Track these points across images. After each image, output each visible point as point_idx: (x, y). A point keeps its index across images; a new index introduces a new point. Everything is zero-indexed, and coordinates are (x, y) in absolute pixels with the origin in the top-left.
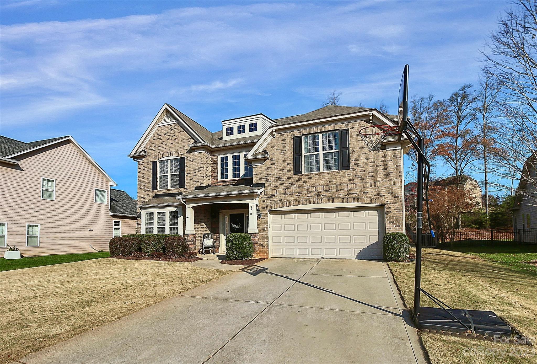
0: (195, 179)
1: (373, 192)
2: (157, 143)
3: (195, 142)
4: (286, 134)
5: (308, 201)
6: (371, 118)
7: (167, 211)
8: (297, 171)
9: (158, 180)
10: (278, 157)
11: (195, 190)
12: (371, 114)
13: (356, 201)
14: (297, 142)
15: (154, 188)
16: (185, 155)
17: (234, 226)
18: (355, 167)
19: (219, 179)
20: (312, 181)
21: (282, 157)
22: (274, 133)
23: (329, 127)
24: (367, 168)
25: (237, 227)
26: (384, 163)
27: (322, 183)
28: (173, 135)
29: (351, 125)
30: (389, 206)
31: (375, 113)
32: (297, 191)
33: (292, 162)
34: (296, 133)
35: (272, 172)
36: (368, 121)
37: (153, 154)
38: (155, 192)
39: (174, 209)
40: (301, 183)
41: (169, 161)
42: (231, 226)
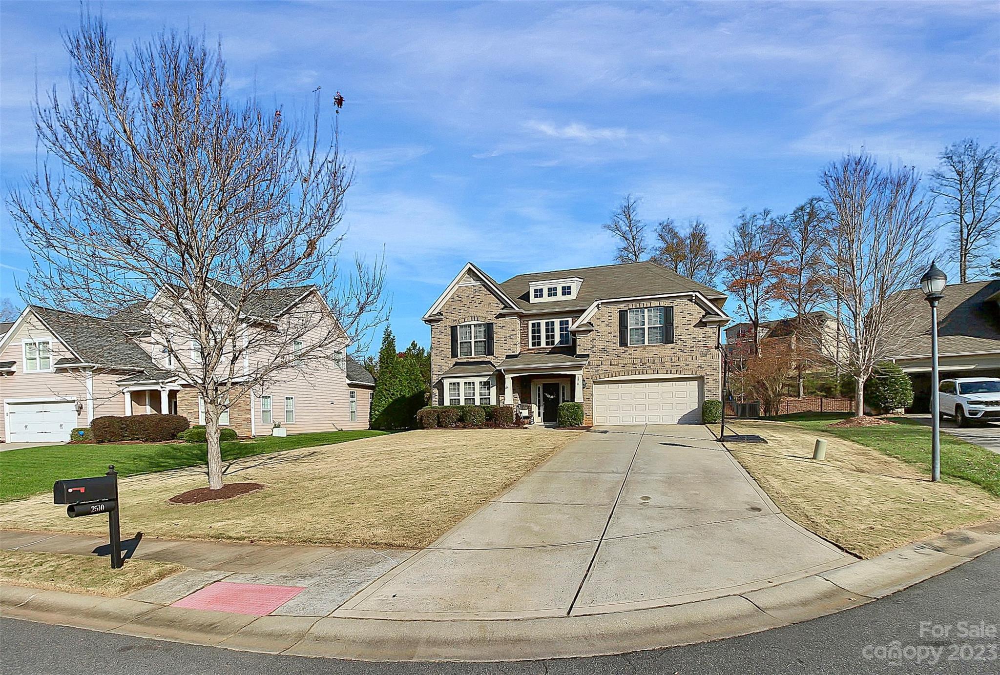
0: (506, 347)
1: (694, 364)
2: (457, 305)
3: (505, 307)
4: (611, 307)
5: (633, 372)
6: (694, 298)
7: (477, 380)
8: (623, 343)
9: (459, 346)
10: (603, 328)
11: (506, 358)
12: (694, 295)
13: (678, 372)
14: (623, 315)
15: (454, 355)
16: (494, 321)
17: (548, 396)
18: (679, 342)
19: (530, 347)
20: (638, 354)
21: (608, 329)
22: (600, 306)
23: (655, 304)
24: (690, 343)
25: (552, 397)
26: (704, 339)
27: (647, 355)
28: (478, 297)
29: (675, 303)
30: (708, 377)
31: (697, 294)
32: (622, 362)
33: (618, 334)
34: (622, 307)
35: (596, 343)
36: (691, 300)
37: (452, 317)
38: (455, 360)
39: (485, 379)
40: (626, 355)
41: (473, 326)
42: (544, 395)
